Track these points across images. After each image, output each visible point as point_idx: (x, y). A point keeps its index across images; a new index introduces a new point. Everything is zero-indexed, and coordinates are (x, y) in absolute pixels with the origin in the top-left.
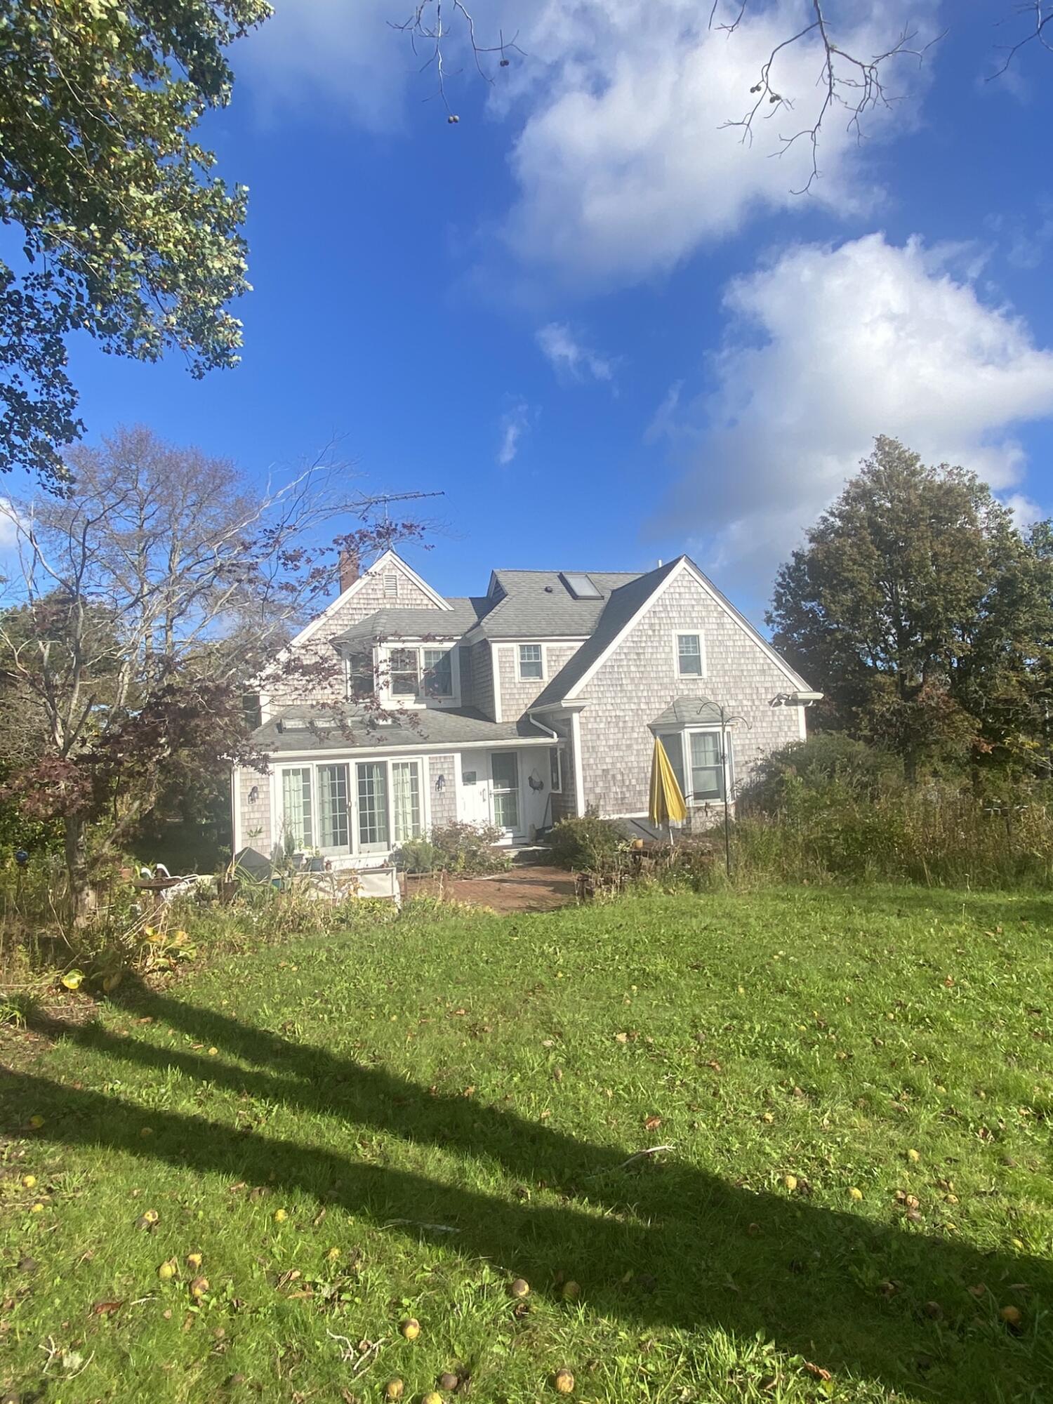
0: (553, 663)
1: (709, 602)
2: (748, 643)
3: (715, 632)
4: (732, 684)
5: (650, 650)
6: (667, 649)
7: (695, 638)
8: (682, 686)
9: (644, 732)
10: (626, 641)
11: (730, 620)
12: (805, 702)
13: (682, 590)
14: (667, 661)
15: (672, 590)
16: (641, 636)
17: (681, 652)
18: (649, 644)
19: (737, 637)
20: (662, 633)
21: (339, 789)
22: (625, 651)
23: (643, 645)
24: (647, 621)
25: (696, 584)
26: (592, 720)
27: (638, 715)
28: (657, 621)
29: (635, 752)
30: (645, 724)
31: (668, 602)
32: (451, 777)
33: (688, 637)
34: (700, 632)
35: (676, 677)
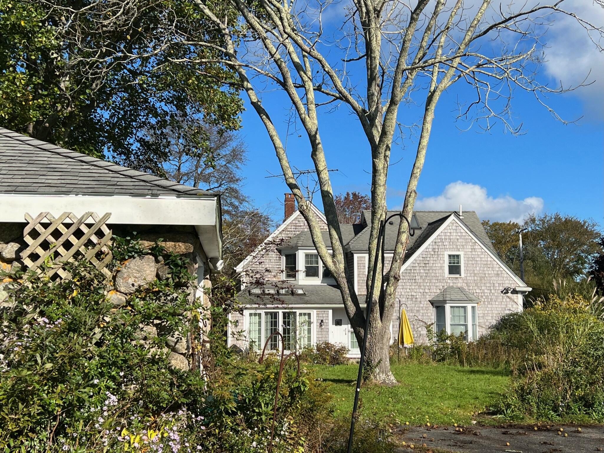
1: (467, 237)
2: (489, 259)
3: (470, 253)
4: (478, 281)
5: (432, 262)
6: (441, 262)
7: (458, 256)
8: (449, 281)
9: (427, 304)
10: (419, 257)
11: (479, 247)
12: (522, 292)
13: (452, 231)
14: (442, 268)
15: (446, 231)
16: (427, 255)
17: (450, 263)
18: (432, 259)
19: (483, 256)
20: (439, 253)
21: (274, 324)
22: (418, 262)
23: (428, 259)
24: (431, 247)
25: (460, 228)
27: (424, 295)
28: (436, 247)
29: (421, 314)
30: (427, 300)
31: (443, 238)
32: (327, 321)
33: (454, 256)
34: (461, 253)
35: (446, 276)
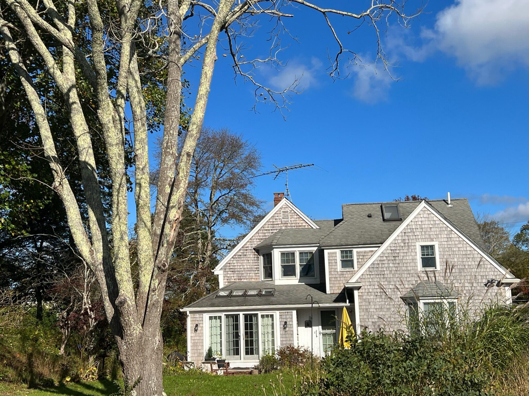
0: (360, 260)
1: (441, 225)
3: (446, 243)
4: (457, 274)
5: (402, 255)
6: (413, 254)
7: (432, 247)
8: (423, 275)
9: (398, 301)
10: (386, 250)
13: (423, 219)
14: (414, 260)
15: (417, 220)
16: (396, 247)
17: (422, 255)
18: (402, 251)
19: (461, 246)
20: (410, 244)
21: (236, 327)
22: (386, 255)
23: (398, 251)
24: (400, 238)
25: (432, 215)
26: (366, 294)
27: (394, 291)
28: (406, 238)
29: (392, 313)
30: (399, 296)
31: (414, 227)
32: (291, 323)
33: (427, 247)
34: (436, 244)
35: (419, 270)
